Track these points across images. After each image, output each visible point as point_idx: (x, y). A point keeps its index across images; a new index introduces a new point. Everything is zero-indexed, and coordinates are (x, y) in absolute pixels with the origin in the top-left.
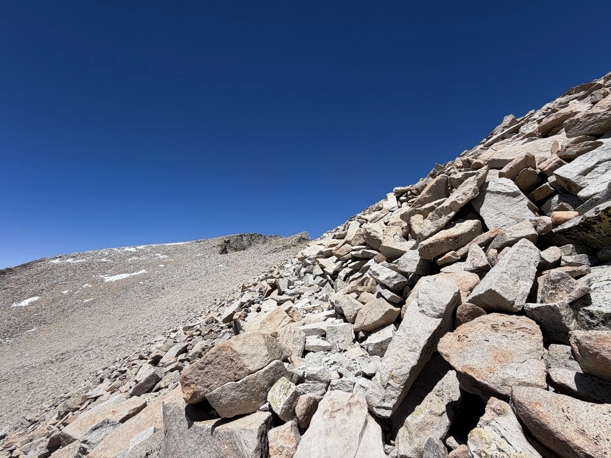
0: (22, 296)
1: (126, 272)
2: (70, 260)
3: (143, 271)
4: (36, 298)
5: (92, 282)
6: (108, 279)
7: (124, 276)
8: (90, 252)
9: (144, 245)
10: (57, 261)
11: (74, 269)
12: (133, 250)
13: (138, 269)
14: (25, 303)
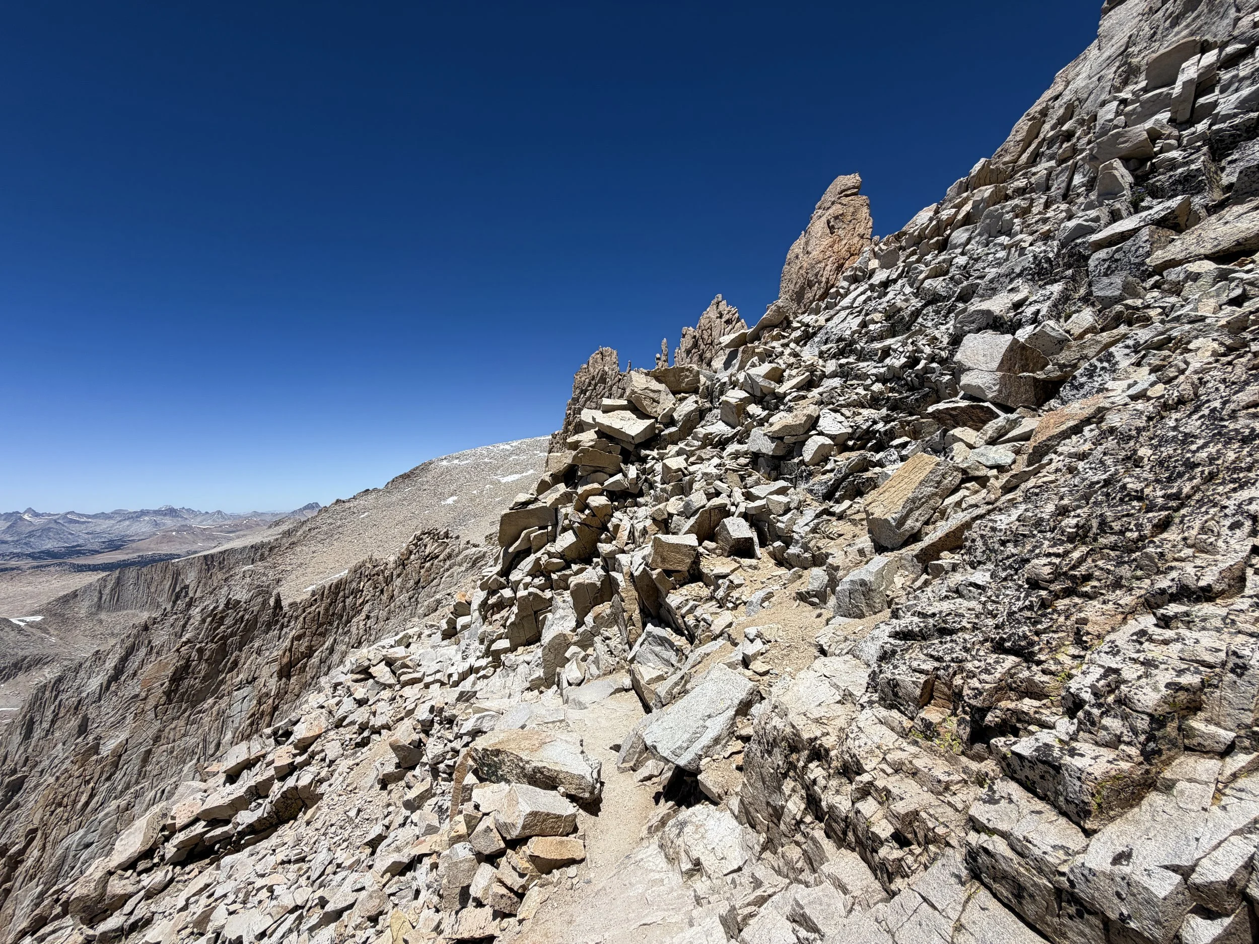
0: (442, 496)
1: (516, 473)
2: (456, 461)
3: (531, 471)
4: (455, 498)
5: (492, 483)
6: (504, 480)
7: (516, 477)
8: (469, 451)
9: (516, 439)
10: (445, 463)
11: (466, 469)
12: (508, 447)
13: (525, 469)
14: (450, 501)
